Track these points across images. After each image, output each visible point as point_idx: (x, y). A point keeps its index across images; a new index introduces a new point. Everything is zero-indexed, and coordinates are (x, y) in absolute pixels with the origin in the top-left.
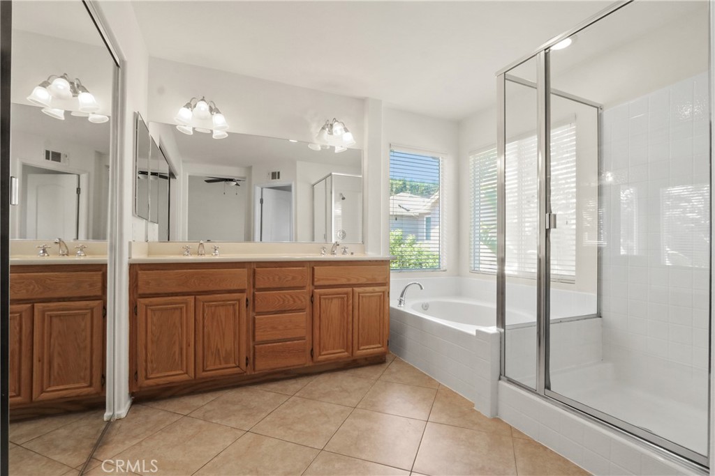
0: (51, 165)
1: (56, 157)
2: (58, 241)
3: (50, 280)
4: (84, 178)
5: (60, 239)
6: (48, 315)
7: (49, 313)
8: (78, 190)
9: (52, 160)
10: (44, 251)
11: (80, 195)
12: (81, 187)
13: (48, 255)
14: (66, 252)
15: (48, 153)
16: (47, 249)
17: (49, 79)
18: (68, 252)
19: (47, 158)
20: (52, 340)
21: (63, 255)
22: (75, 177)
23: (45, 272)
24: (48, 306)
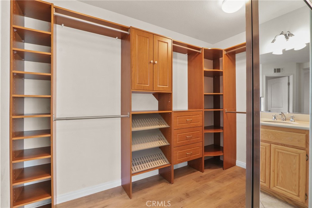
0: (277, 74)
1: (278, 70)
2: (281, 113)
3: (278, 134)
4: (291, 77)
5: (282, 113)
6: (277, 151)
7: (278, 150)
8: (289, 84)
9: (277, 72)
10: (275, 118)
11: (290, 86)
12: (290, 82)
13: (277, 120)
14: (284, 119)
15: (275, 69)
16: (276, 117)
17: (275, 38)
18: (285, 118)
19: (275, 72)
20: (279, 164)
21: (283, 120)
22: (287, 78)
23: (276, 130)
24: (277, 147)
